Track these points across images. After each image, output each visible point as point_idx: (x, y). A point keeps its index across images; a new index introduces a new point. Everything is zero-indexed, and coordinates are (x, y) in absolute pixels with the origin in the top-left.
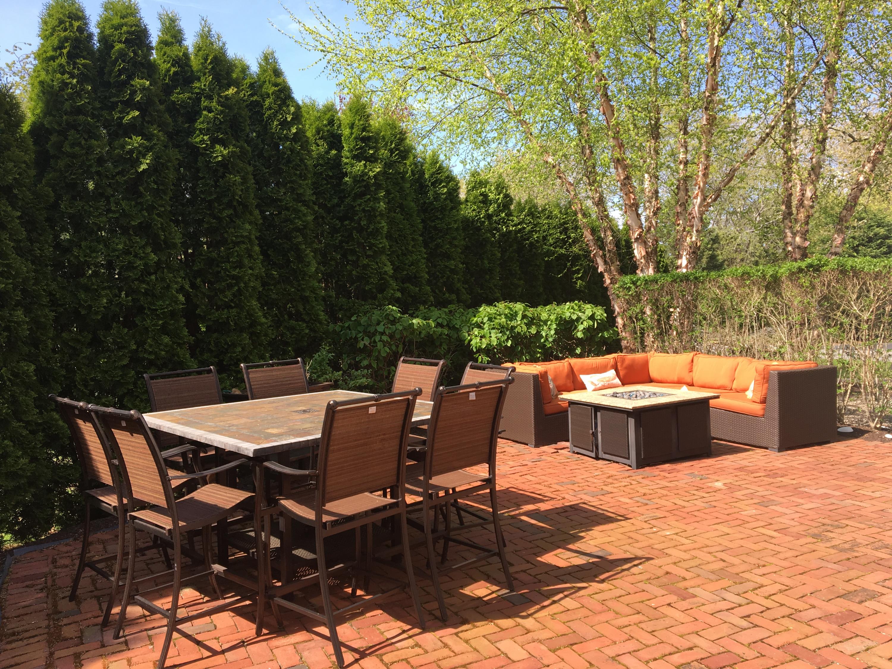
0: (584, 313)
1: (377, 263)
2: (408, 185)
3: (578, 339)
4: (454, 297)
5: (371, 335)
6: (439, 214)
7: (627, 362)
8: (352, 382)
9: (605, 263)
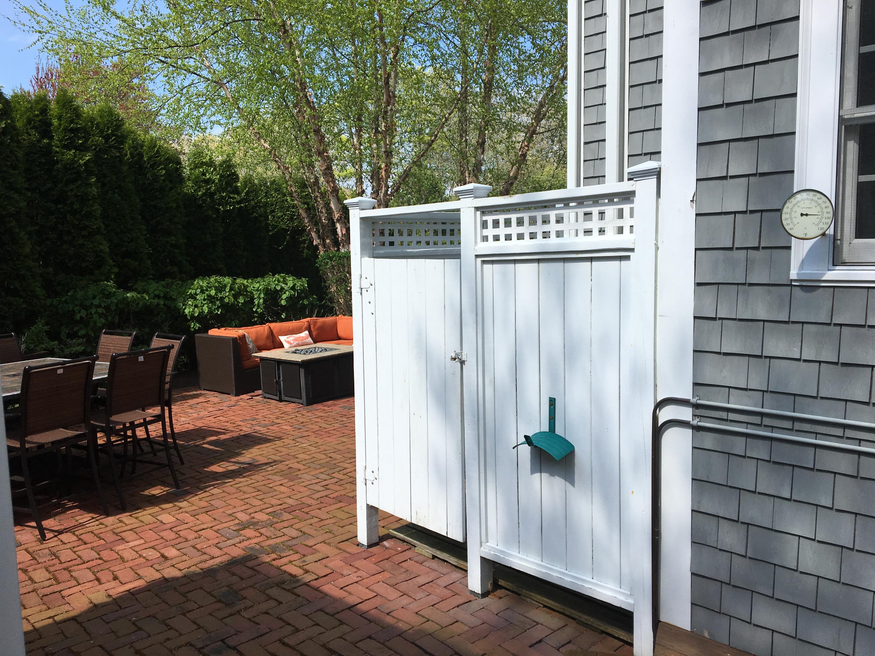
0: (287, 284)
1: (92, 242)
2: (125, 168)
3: (281, 305)
4: (175, 269)
5: (86, 308)
6: (158, 193)
7: (318, 324)
8: (68, 350)
9: (319, 237)
